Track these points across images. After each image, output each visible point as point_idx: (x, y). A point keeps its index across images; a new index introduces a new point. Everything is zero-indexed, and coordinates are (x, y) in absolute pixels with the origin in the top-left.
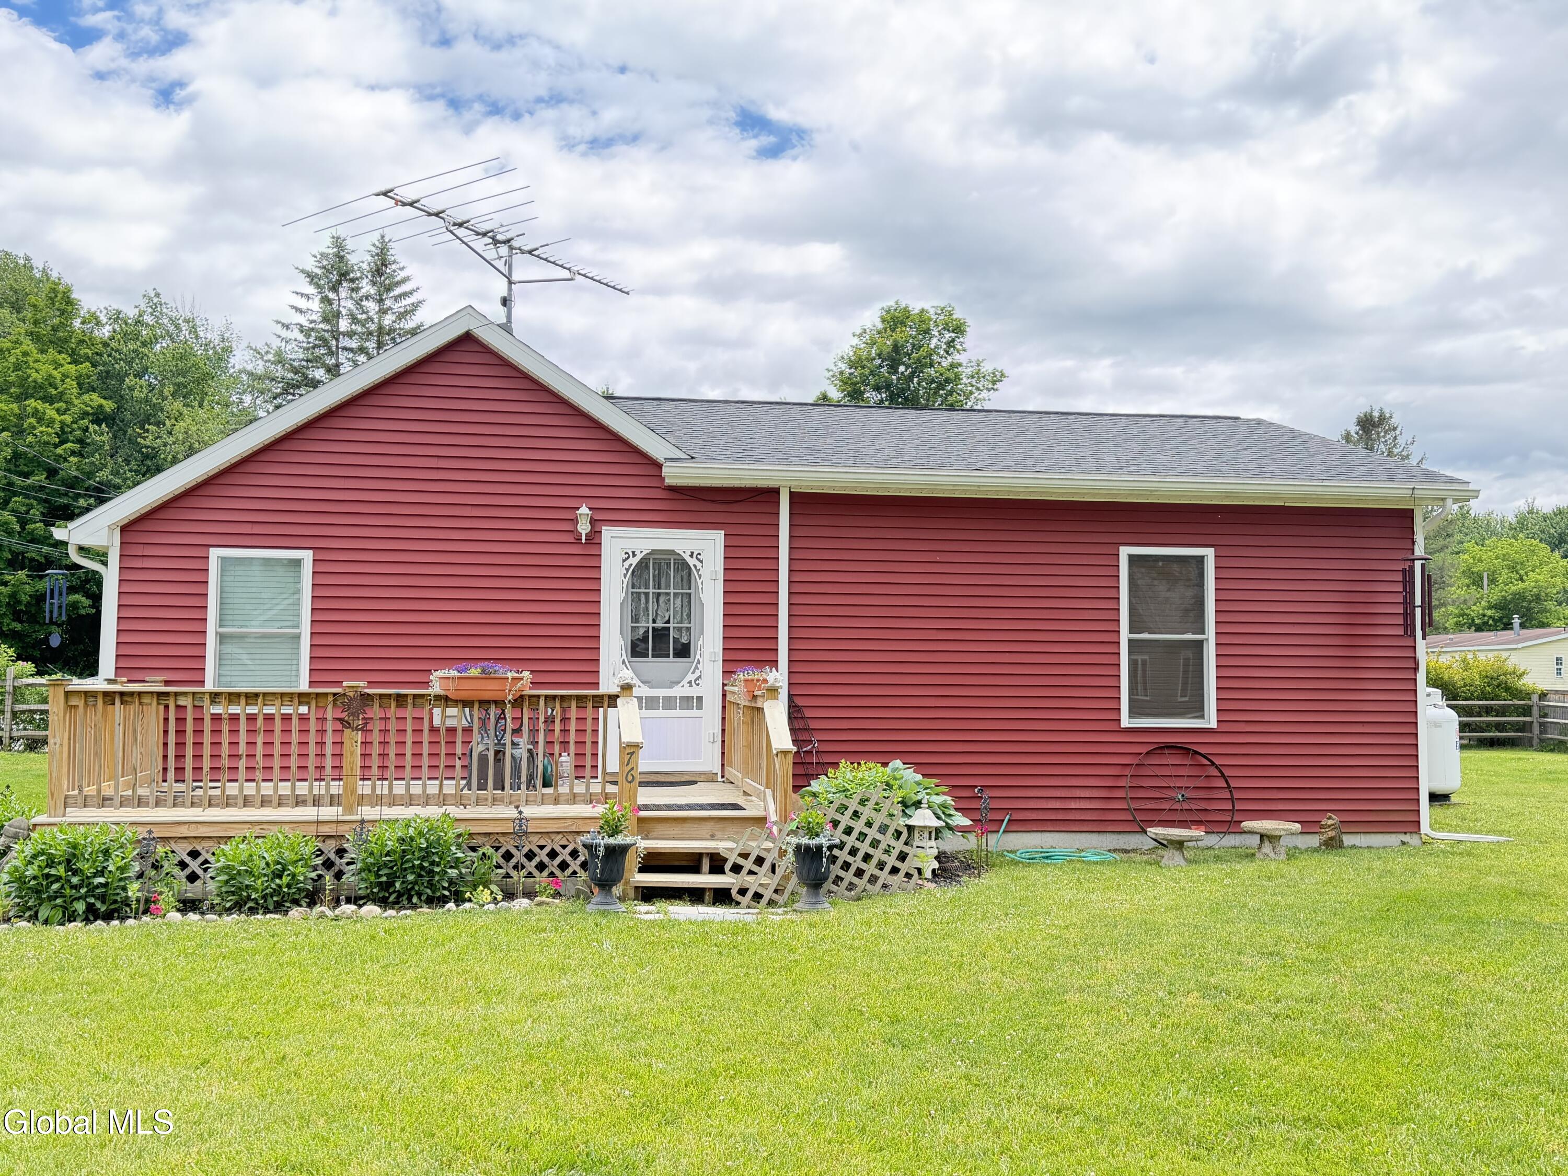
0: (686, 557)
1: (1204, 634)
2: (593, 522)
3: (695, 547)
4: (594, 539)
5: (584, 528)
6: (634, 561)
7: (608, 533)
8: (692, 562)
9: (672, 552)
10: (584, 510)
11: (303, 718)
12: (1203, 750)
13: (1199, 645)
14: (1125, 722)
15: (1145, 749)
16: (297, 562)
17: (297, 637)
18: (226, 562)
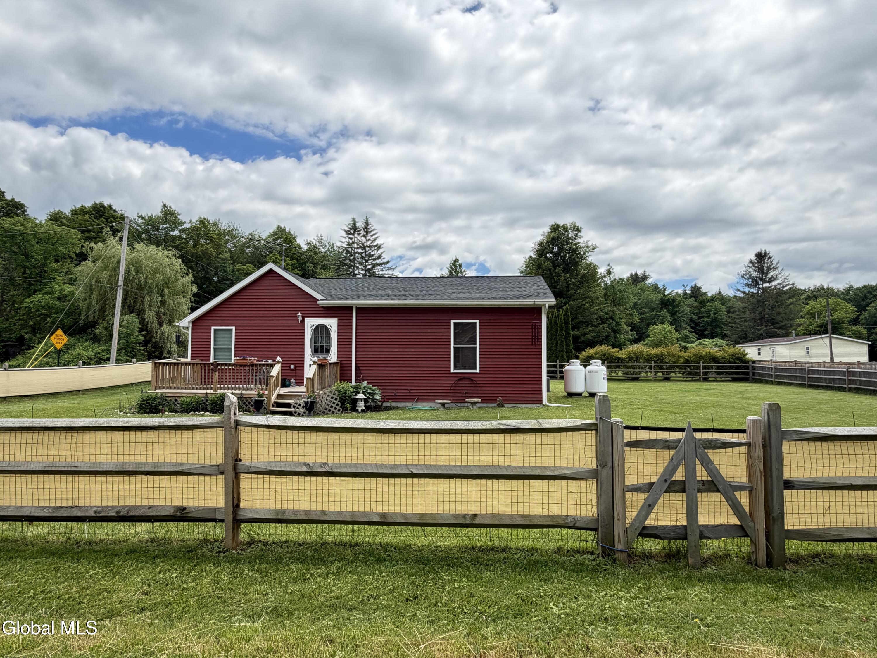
0: (327, 326)
1: (476, 345)
2: (302, 317)
3: (330, 323)
4: (303, 322)
5: (300, 319)
6: (314, 327)
7: (307, 320)
8: (329, 327)
9: (324, 325)
10: (299, 314)
11: (233, 369)
12: (474, 379)
13: (475, 348)
14: (452, 371)
15: (456, 379)
16: (231, 330)
17: (231, 349)
18: (215, 330)
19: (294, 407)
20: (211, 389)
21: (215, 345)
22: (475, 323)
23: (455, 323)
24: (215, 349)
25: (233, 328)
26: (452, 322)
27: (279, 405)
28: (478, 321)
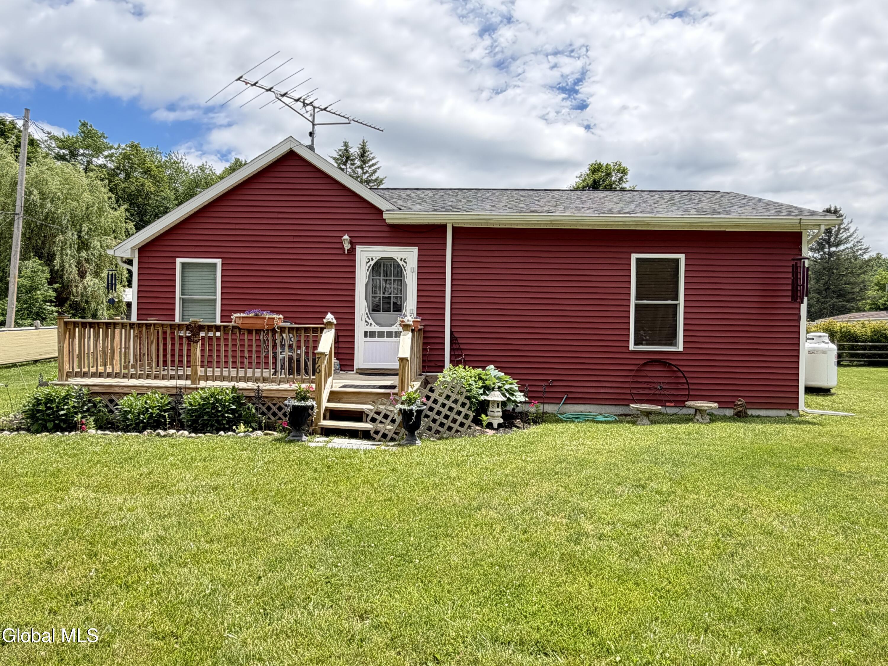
0: (399, 260)
1: (677, 300)
2: (351, 242)
3: (403, 256)
4: (352, 252)
5: (347, 246)
6: (372, 263)
7: (359, 249)
8: (401, 263)
9: (391, 258)
10: (346, 237)
11: (218, 339)
12: (674, 363)
13: (675, 306)
14: (632, 347)
15: (642, 362)
16: (215, 265)
17: (215, 300)
18: (183, 265)
19: (373, 420)
20: (187, 378)
21: (183, 293)
22: (677, 261)
23: (638, 260)
24: (183, 301)
25: (219, 261)
26: (634, 256)
27: (334, 415)
28: (682, 257)
